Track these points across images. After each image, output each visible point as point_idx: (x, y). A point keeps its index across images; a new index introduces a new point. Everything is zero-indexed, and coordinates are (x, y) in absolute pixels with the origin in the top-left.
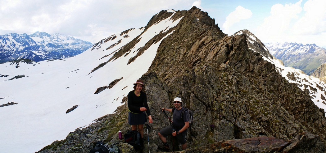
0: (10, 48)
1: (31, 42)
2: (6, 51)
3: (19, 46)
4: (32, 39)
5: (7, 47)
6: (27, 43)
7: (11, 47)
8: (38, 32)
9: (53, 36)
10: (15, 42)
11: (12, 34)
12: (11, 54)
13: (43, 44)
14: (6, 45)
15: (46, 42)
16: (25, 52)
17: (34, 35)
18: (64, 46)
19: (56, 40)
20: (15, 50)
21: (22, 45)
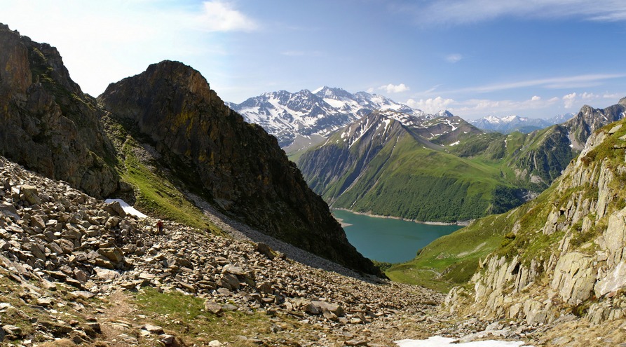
0: (282, 123)
3: (301, 119)
21: (309, 116)
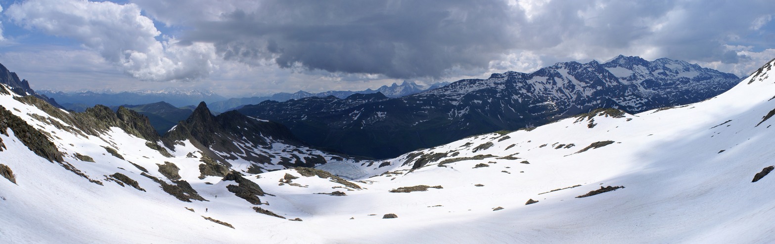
0: (563, 93)
1: (607, 79)
2: (555, 101)
3: (582, 90)
4: (609, 73)
5: (557, 91)
6: (599, 82)
7: (567, 92)
8: (622, 56)
9: (654, 64)
10: (575, 81)
11: (566, 64)
12: (565, 107)
13: (634, 82)
14: (555, 88)
15: (641, 77)
16: (596, 100)
17: (614, 63)
18: (679, 84)
19: (662, 73)
20: (574, 97)
21: (589, 87)
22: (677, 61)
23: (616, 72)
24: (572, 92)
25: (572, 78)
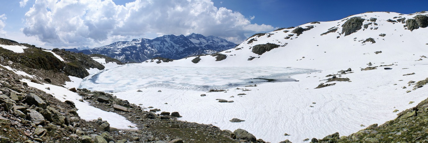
1: (189, 43)
2: (166, 53)
4: (190, 41)
5: (166, 48)
6: (186, 45)
7: (171, 49)
8: (194, 34)
9: (208, 38)
10: (174, 44)
11: (169, 36)
12: (171, 56)
13: (201, 45)
14: (165, 47)
15: (204, 44)
16: (186, 53)
17: (191, 36)
18: (221, 48)
19: (212, 42)
20: (175, 51)
22: (217, 37)
23: (192, 40)
24: (173, 49)
25: (172, 43)
